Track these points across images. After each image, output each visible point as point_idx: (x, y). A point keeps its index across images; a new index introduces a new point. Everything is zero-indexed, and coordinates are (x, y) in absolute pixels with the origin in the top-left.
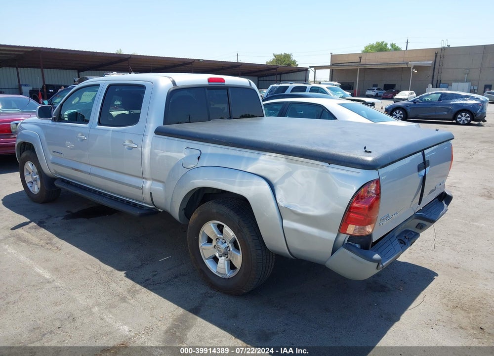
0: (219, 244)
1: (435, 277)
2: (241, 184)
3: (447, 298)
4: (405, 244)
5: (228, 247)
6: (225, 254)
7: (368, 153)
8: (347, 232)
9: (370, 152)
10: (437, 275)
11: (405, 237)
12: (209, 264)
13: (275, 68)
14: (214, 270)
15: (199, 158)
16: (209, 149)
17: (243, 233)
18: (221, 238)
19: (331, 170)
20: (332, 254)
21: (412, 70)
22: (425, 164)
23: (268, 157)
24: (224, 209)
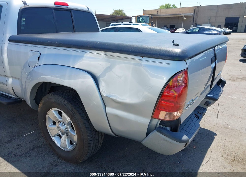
0: (60, 126)
1: (215, 136)
2: (70, 78)
3: (227, 153)
4: (198, 118)
5: (67, 128)
6: (66, 133)
7: (176, 46)
8: (160, 117)
9: (178, 45)
10: (216, 135)
11: (198, 112)
12: (55, 140)
13: (115, 17)
14: (59, 145)
15: (39, 58)
16: (46, 50)
17: (75, 118)
18: (61, 121)
19: (144, 63)
20: (147, 136)
21: (183, 18)
22: (215, 58)
23: (92, 54)
24: (60, 99)
